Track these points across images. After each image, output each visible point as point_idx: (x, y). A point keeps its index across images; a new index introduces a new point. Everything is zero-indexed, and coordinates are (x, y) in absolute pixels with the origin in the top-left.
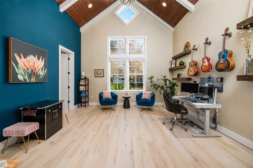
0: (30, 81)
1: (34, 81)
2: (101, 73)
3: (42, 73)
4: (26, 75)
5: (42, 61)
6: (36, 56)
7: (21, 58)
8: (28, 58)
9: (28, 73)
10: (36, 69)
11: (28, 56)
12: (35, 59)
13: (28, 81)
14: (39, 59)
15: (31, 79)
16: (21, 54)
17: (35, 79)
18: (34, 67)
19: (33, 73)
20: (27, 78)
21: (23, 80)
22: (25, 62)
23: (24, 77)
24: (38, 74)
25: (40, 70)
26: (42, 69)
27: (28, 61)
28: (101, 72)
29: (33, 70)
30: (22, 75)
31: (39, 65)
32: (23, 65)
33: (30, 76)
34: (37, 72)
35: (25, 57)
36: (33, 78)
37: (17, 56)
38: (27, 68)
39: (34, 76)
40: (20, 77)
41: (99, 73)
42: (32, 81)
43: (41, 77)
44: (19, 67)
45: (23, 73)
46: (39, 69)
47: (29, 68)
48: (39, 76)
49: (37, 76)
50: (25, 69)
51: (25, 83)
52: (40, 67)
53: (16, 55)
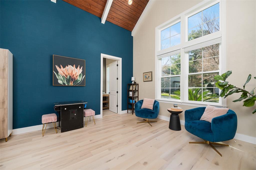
0: (68, 84)
1: (72, 85)
2: (149, 77)
3: (80, 79)
4: (65, 80)
5: (80, 69)
6: (74, 66)
7: (61, 68)
8: (67, 68)
9: (66, 78)
10: (74, 75)
11: (66, 66)
12: (73, 68)
13: (66, 85)
14: (77, 68)
15: (69, 83)
16: (61, 65)
17: (73, 83)
18: (72, 74)
19: (71, 79)
20: (65, 82)
21: (62, 84)
22: (64, 71)
23: (63, 81)
24: (76, 79)
25: (78, 76)
26: (80, 75)
27: (67, 70)
28: (149, 75)
29: (71, 76)
30: (62, 80)
31: (77, 73)
32: (62, 73)
33: (68, 81)
34: (75, 78)
35: (64, 67)
36: (71, 83)
37: (58, 67)
38: (66, 75)
39: (72, 81)
40: (60, 82)
41: (147, 77)
42: (70, 85)
43: (79, 82)
44: (59, 74)
45: (62, 79)
46: (76, 76)
47: (67, 75)
48: (77, 81)
49: (75, 81)
50: (64, 76)
51: (64, 86)
52: (78, 74)
53: (56, 66)
